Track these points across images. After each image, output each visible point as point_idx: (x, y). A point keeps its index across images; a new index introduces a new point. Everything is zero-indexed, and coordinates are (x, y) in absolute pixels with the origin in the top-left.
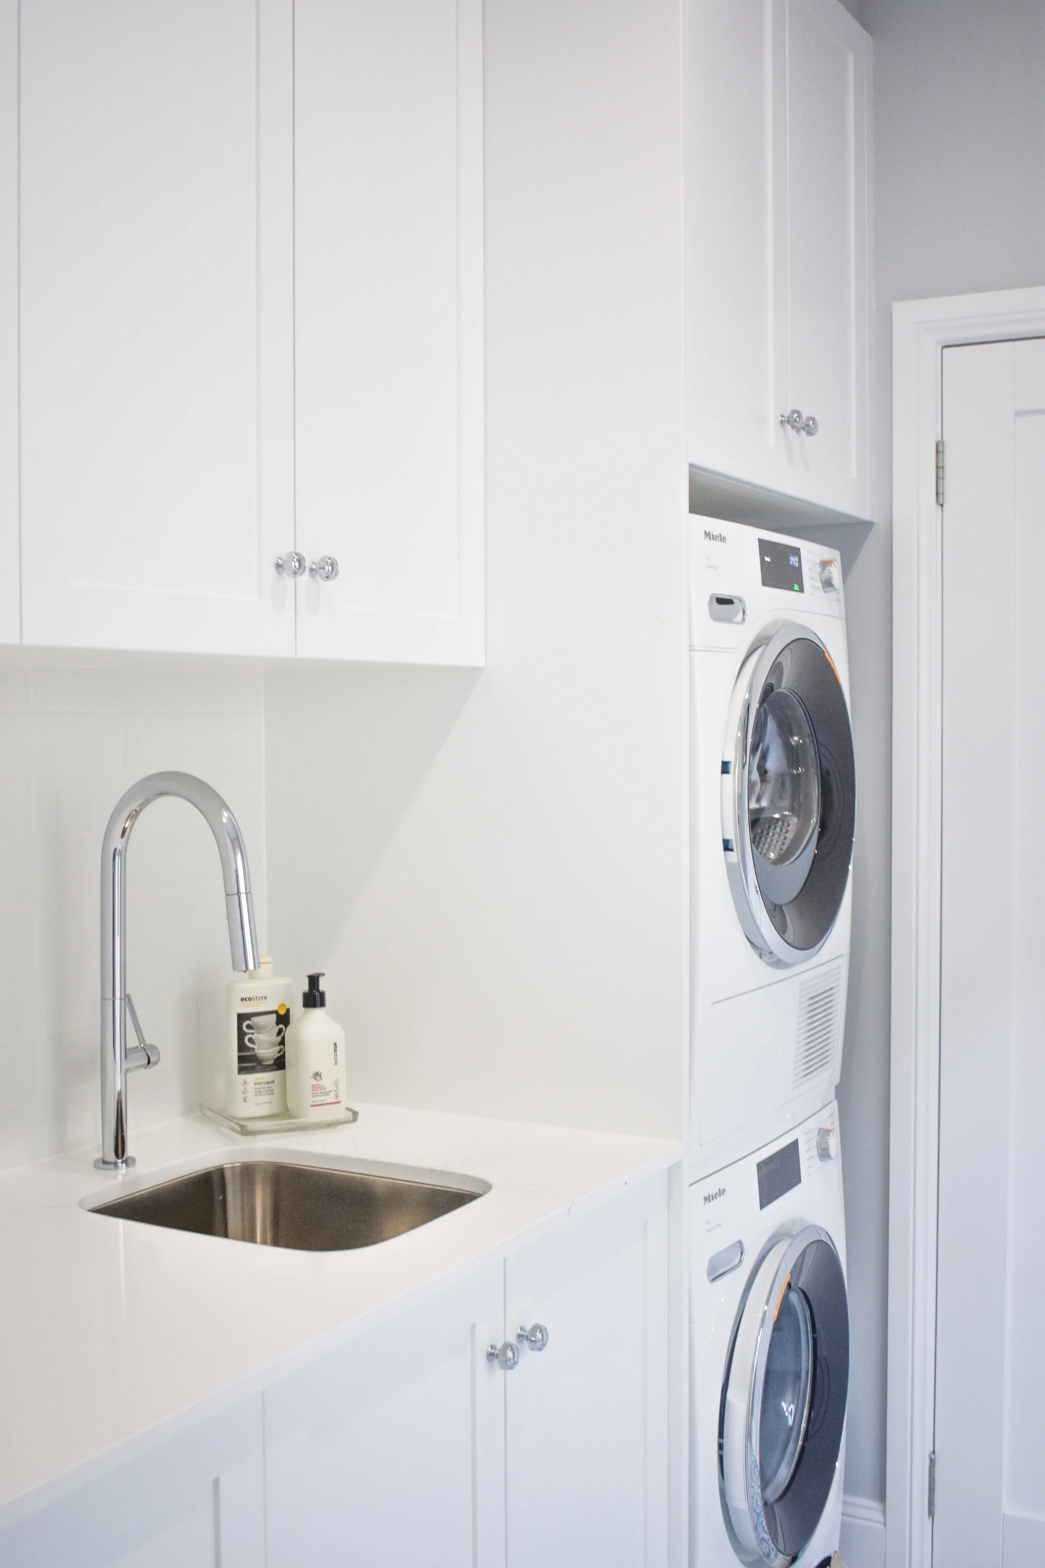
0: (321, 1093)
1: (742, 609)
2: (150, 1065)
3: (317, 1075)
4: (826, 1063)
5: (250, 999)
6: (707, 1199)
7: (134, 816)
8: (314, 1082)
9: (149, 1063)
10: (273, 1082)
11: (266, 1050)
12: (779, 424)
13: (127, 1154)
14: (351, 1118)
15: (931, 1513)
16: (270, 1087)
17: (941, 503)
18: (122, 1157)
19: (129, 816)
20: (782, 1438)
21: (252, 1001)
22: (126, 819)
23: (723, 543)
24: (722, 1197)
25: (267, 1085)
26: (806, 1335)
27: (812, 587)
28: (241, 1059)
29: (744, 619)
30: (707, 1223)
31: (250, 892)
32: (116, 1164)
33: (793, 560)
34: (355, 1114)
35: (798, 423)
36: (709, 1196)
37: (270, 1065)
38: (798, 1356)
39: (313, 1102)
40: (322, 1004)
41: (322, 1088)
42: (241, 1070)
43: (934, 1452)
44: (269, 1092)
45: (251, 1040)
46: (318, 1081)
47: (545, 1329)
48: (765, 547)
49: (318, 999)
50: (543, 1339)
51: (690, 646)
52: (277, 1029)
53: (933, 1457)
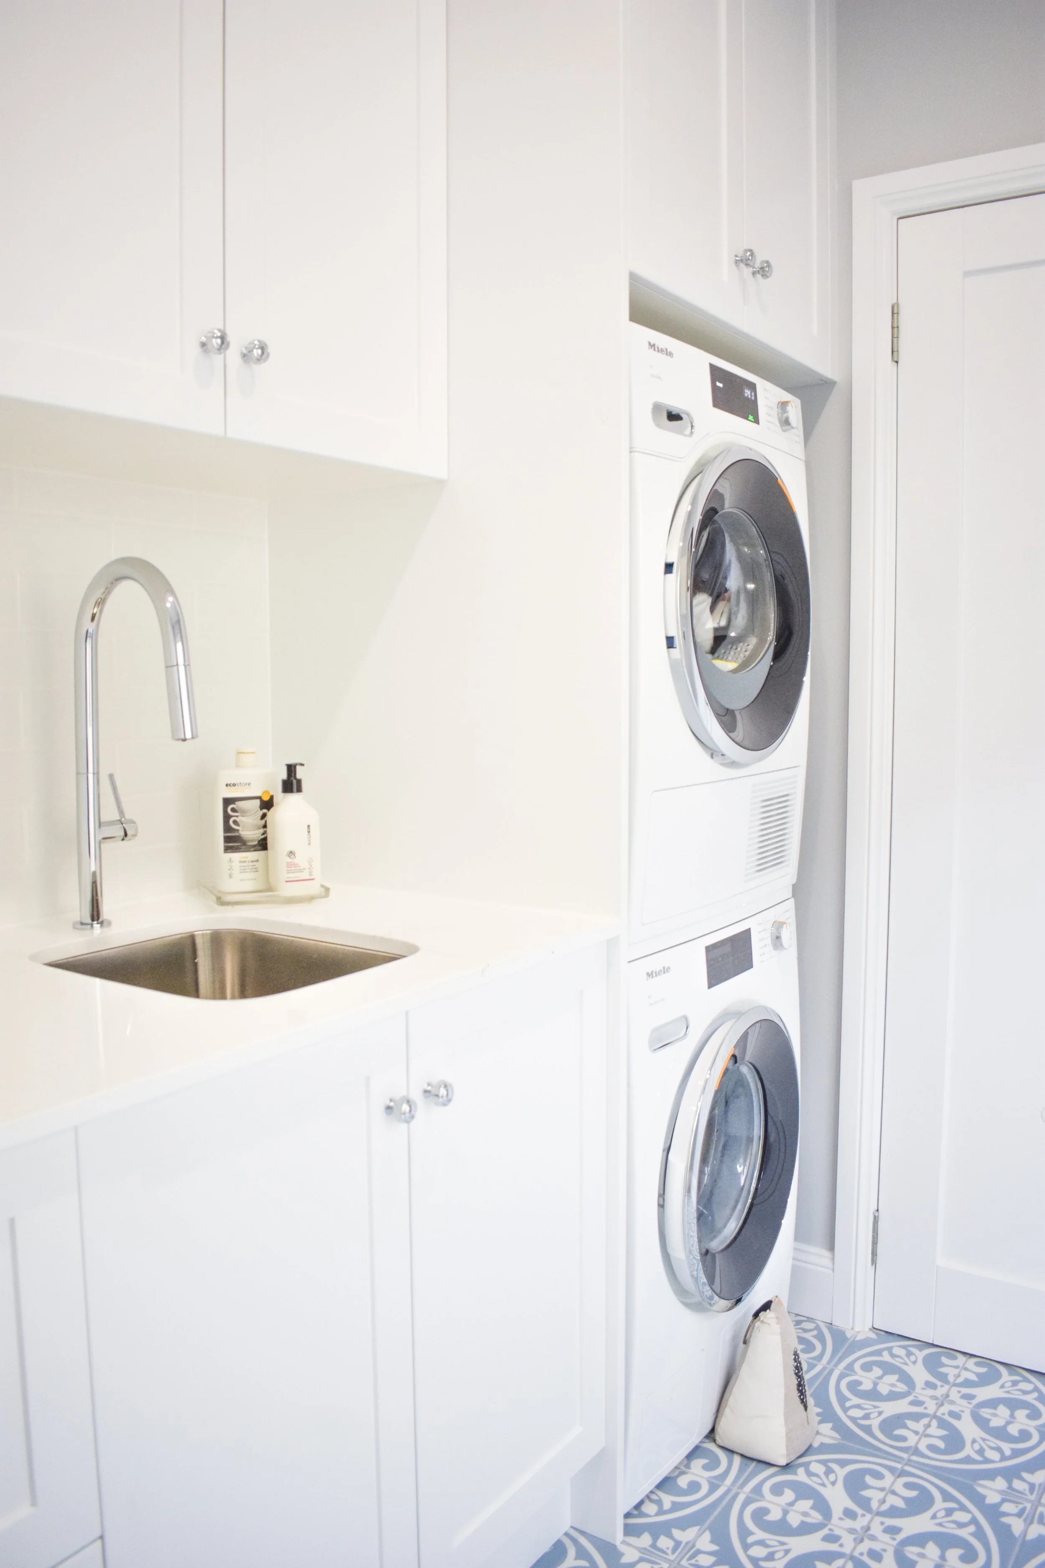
0: (294, 870)
1: (690, 422)
2: (128, 838)
3: (291, 853)
4: (782, 862)
5: (234, 785)
6: (650, 975)
7: (101, 603)
8: (288, 860)
9: (126, 835)
10: (257, 861)
11: (249, 831)
12: (734, 265)
13: (103, 917)
14: (323, 894)
15: (874, 1261)
16: (254, 866)
17: (896, 360)
18: (98, 919)
19: (96, 603)
20: (734, 1193)
21: (236, 787)
22: (93, 607)
23: (669, 357)
24: (667, 974)
25: (251, 864)
26: (758, 1104)
27: (768, 421)
28: (227, 839)
29: (692, 433)
30: (649, 997)
31: (189, 665)
32: (92, 925)
33: (747, 393)
34: (327, 890)
35: (750, 261)
36: (652, 972)
37: (255, 846)
38: (751, 1121)
39: (288, 878)
40: (299, 790)
41: (296, 865)
42: (227, 849)
43: (878, 1210)
44: (253, 870)
45: (235, 822)
46: (292, 858)
47: (451, 1086)
48: (716, 373)
49: (295, 786)
50: (447, 1094)
51: (630, 448)
52: (261, 813)
53: (877, 1214)
